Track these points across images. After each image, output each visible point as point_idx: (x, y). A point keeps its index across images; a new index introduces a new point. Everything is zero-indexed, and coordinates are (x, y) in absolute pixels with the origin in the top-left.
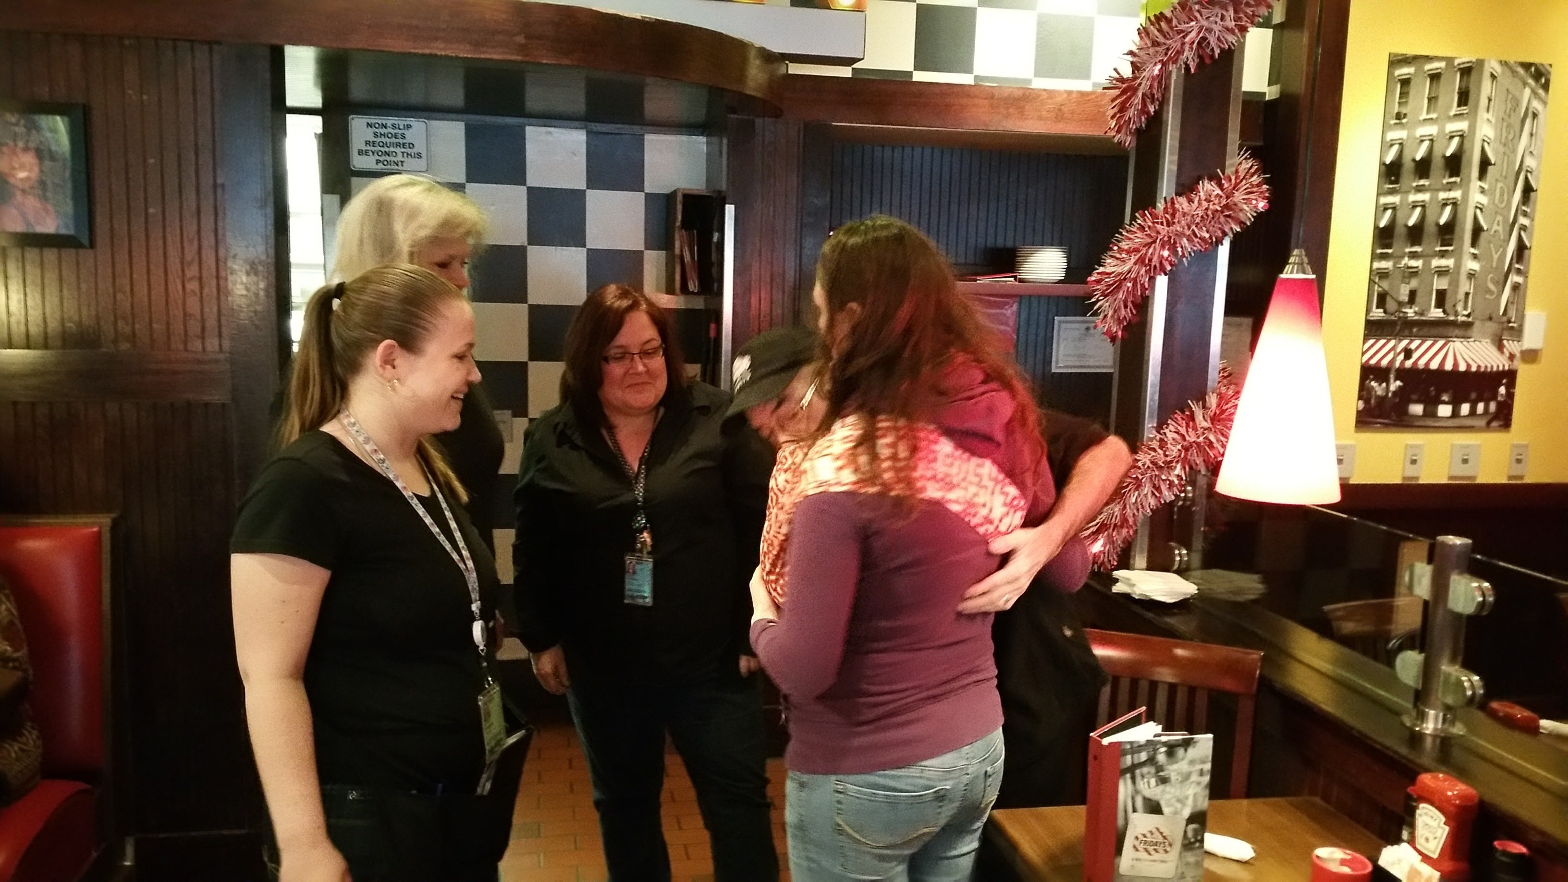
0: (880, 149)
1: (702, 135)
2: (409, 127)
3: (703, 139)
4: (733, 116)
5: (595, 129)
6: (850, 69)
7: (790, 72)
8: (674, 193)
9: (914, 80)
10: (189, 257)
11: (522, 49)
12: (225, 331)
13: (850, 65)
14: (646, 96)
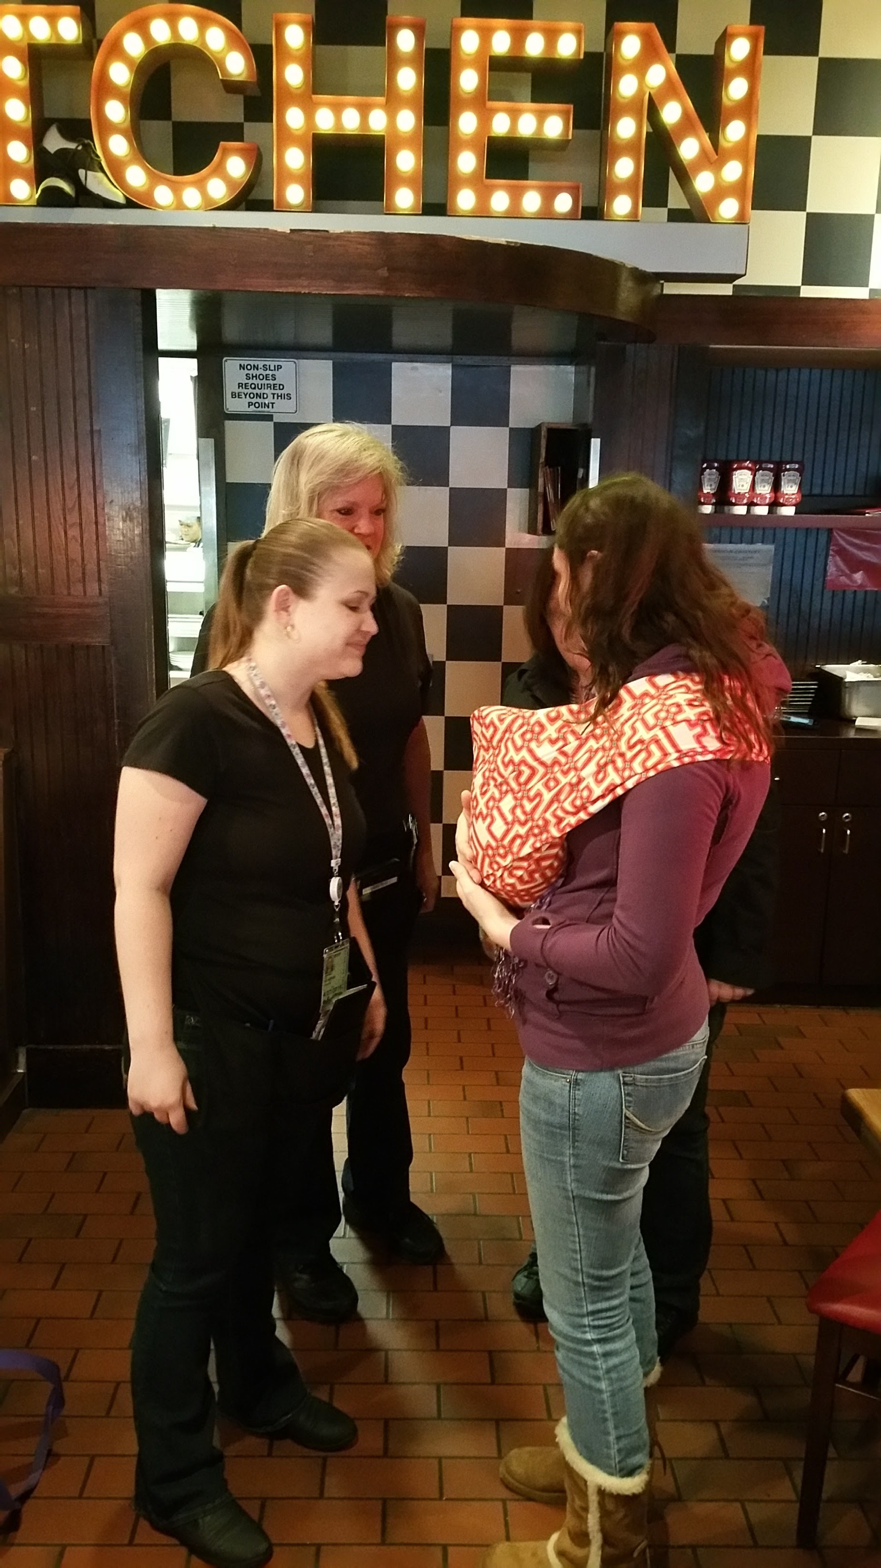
0: (763, 372)
1: (570, 364)
2: (279, 367)
3: (571, 369)
4: (602, 343)
5: (460, 362)
6: (731, 286)
7: (665, 292)
8: (539, 427)
9: (802, 295)
10: (69, 504)
11: (385, 283)
12: (104, 576)
13: (731, 283)
14: (514, 325)
